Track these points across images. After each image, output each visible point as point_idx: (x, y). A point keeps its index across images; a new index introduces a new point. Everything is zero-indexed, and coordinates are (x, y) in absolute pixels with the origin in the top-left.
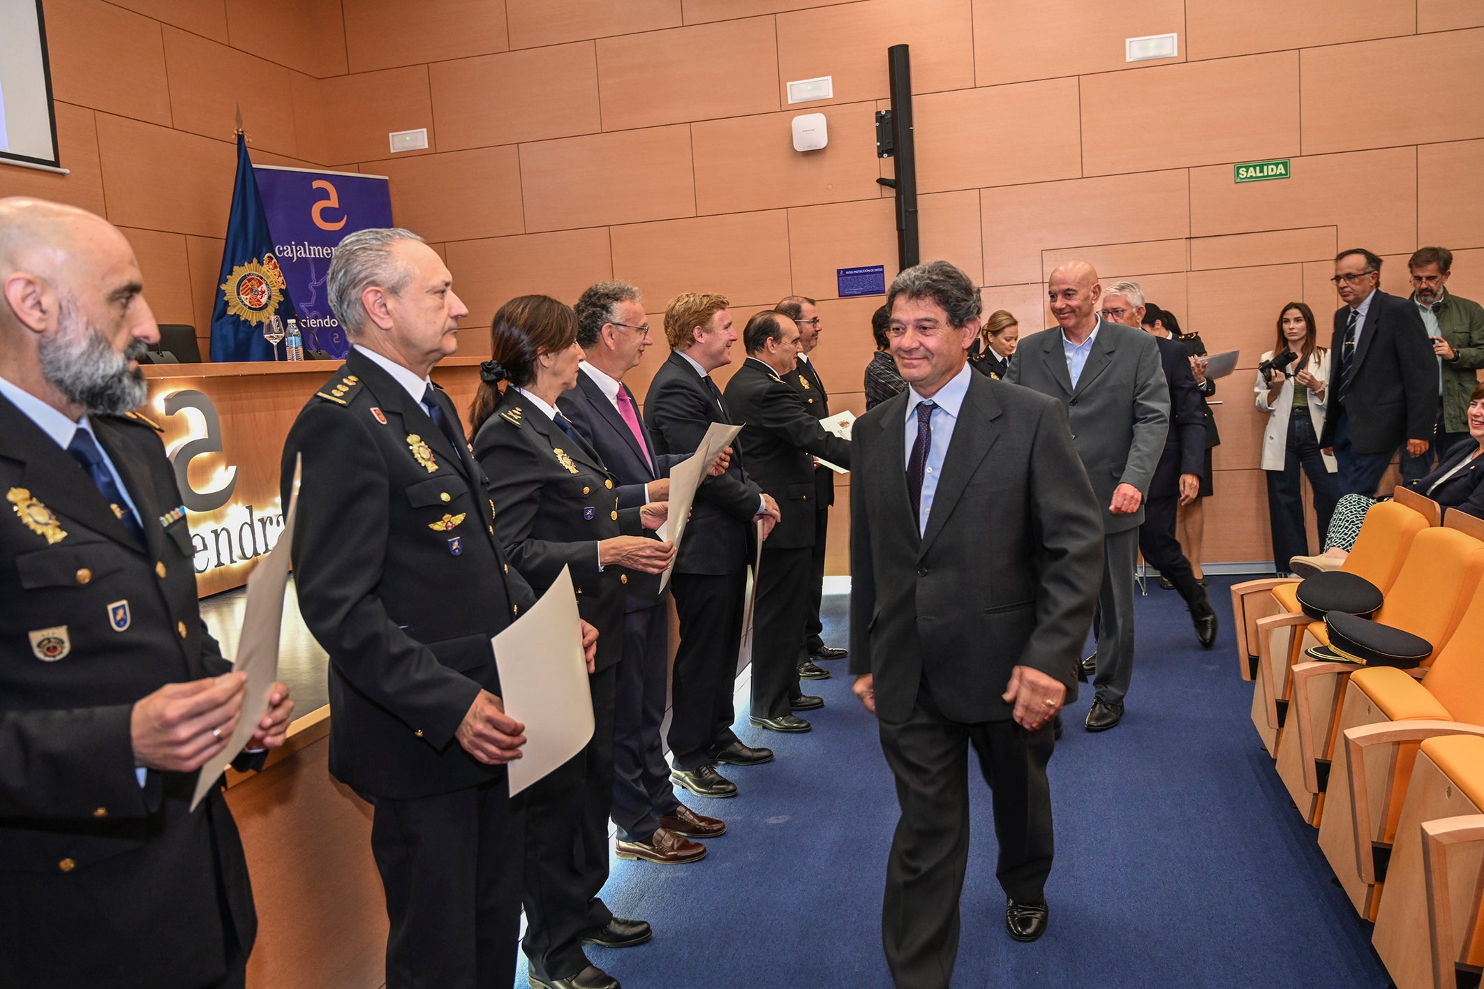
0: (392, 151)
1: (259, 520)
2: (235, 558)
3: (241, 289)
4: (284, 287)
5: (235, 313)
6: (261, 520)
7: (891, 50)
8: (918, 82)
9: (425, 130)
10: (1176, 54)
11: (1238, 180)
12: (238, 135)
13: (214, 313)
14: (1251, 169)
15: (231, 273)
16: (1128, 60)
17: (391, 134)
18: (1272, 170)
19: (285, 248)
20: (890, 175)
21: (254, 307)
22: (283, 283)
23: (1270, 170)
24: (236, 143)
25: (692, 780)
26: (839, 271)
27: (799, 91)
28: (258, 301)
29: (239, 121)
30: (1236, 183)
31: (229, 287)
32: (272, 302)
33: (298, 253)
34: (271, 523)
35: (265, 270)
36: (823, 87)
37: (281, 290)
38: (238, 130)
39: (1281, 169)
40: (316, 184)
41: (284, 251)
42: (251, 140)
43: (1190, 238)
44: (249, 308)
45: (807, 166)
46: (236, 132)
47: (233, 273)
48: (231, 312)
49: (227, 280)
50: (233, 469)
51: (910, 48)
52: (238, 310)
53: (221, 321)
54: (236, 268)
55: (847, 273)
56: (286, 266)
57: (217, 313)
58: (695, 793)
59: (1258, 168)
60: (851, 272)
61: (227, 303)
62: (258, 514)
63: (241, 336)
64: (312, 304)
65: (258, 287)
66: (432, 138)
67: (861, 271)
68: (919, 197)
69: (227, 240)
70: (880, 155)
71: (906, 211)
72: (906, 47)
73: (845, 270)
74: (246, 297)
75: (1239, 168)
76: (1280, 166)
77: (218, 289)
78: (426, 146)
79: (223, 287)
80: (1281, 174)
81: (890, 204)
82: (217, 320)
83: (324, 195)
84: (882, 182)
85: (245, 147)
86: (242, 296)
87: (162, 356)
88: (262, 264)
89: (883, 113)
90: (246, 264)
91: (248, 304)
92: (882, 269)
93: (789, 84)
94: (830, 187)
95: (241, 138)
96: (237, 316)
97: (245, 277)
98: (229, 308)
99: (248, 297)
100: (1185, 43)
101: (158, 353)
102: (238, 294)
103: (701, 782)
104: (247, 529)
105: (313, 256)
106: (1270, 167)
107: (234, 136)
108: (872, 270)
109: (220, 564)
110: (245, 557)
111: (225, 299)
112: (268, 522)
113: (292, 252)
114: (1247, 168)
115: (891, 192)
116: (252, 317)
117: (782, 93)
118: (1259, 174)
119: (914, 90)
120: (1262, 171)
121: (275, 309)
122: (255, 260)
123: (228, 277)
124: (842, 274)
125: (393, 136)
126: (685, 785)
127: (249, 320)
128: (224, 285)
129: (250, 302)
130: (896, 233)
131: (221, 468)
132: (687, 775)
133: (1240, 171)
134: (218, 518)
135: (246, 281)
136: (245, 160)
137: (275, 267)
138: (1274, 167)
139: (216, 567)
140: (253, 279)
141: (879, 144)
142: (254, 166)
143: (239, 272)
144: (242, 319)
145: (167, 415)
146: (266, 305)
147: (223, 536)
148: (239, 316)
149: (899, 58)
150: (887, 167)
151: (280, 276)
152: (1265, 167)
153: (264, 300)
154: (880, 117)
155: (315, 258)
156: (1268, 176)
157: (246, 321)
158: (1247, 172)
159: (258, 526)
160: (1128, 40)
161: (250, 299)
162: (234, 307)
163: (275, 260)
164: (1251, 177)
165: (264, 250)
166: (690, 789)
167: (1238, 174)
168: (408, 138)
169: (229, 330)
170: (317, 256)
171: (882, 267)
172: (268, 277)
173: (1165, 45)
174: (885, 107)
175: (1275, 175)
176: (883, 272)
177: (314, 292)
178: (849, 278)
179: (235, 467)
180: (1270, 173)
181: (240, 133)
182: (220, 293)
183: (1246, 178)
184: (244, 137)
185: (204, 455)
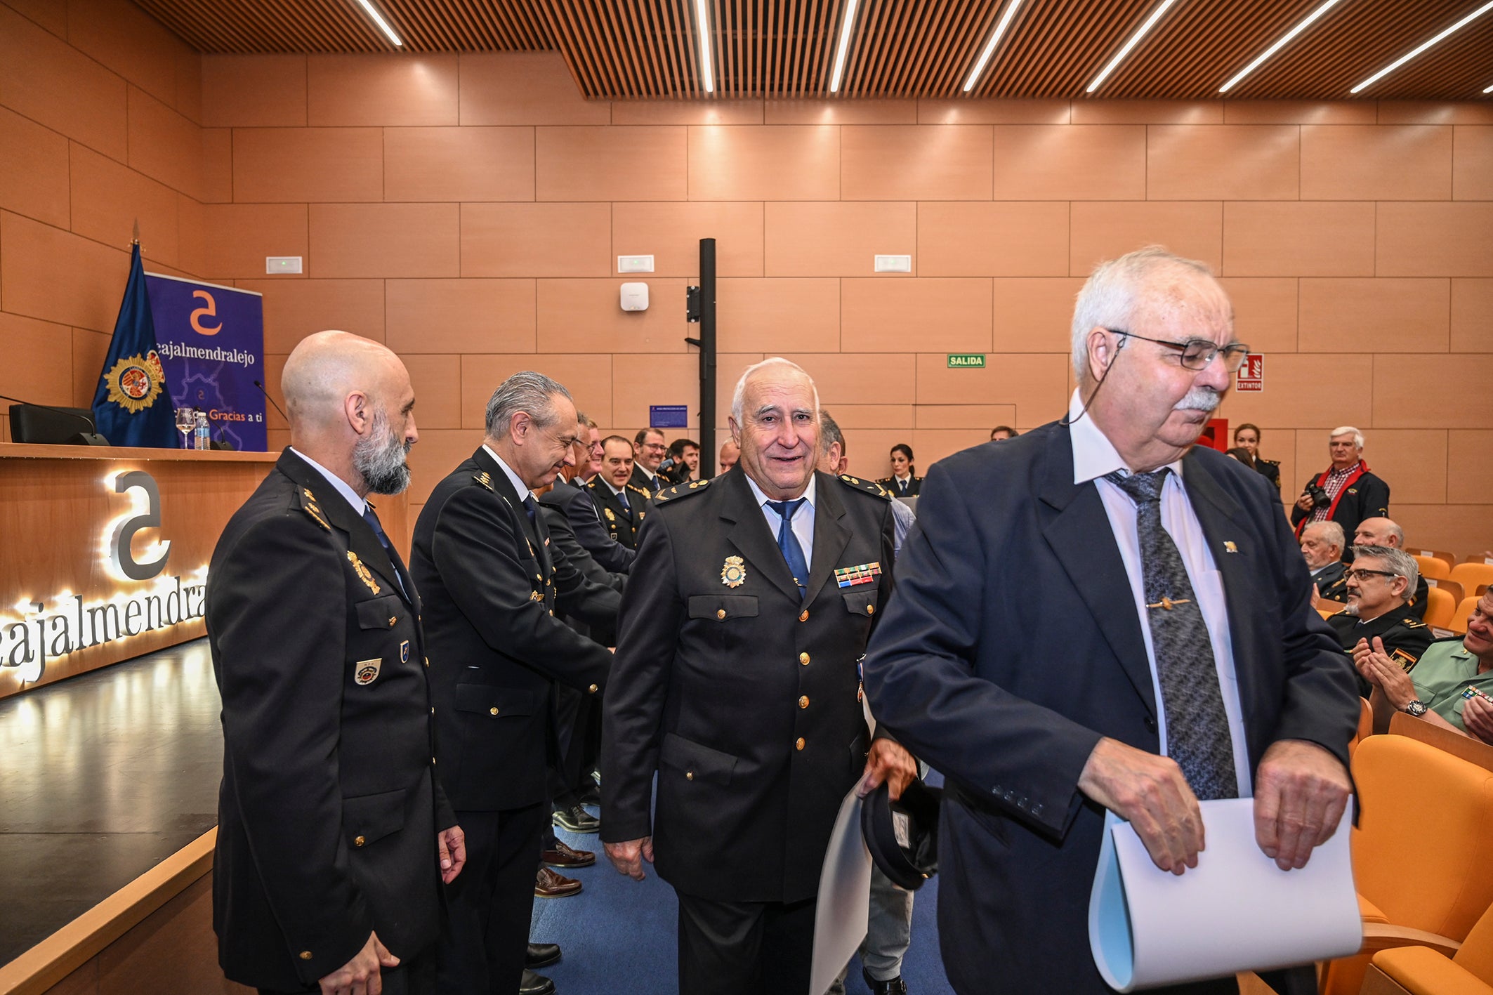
0: (268, 272)
1: (184, 590)
2: (162, 624)
3: (124, 379)
4: (163, 381)
5: (115, 401)
6: (186, 590)
7: (702, 241)
8: (721, 267)
9: (300, 258)
10: (909, 270)
11: (950, 366)
12: (134, 245)
13: (95, 398)
14: (959, 359)
15: (115, 365)
16: (876, 270)
17: (268, 258)
18: (973, 361)
19: (163, 347)
20: (697, 336)
21: (134, 396)
22: (163, 378)
23: (972, 361)
24: (131, 251)
25: (564, 819)
26: (651, 407)
27: (626, 263)
28: (139, 391)
29: (136, 232)
30: (949, 367)
31: (112, 378)
32: (151, 394)
33: (175, 353)
34: (194, 593)
35: (148, 365)
36: (646, 263)
37: (160, 384)
38: (134, 241)
39: (979, 361)
40: (196, 294)
41: (162, 349)
42: (145, 250)
43: (916, 405)
44: (130, 397)
45: (630, 323)
46: (132, 242)
47: (118, 365)
48: (111, 399)
49: (111, 371)
50: (166, 544)
51: (717, 242)
52: (119, 398)
53: (100, 407)
54: (120, 361)
55: (658, 409)
56: (165, 361)
57: (97, 399)
58: (567, 830)
59: (964, 359)
60: (661, 409)
61: (108, 391)
62: (183, 585)
63: (119, 421)
64: (183, 398)
65: (140, 379)
66: (307, 265)
67: (669, 409)
68: (718, 356)
69: (114, 335)
70: (689, 320)
71: (708, 365)
72: (714, 240)
73: (656, 407)
74: (127, 387)
75: (951, 357)
76: (979, 359)
77: (101, 378)
78: (300, 271)
79: (106, 376)
80: (979, 364)
81: (695, 359)
82: (98, 405)
83: (203, 304)
84: (689, 340)
85: (140, 258)
86: (125, 387)
87: (95, 438)
88: (145, 359)
89: (693, 288)
90: (130, 358)
91: (128, 393)
92: (685, 409)
93: (619, 257)
94: (648, 340)
95: (136, 248)
96: (117, 404)
97: (128, 369)
98: (110, 396)
99: (130, 387)
100: (916, 263)
101: (92, 435)
102: (120, 384)
103: (572, 819)
104: (174, 597)
105: (188, 355)
106: (972, 358)
107: (129, 246)
108: (678, 409)
109: (150, 628)
110: (170, 622)
111: (108, 387)
112: (191, 592)
113: (169, 350)
114: (957, 357)
115: (697, 350)
116: (131, 406)
117: (613, 264)
118: (964, 363)
119: (718, 274)
120: (966, 361)
121: (154, 400)
122: (139, 355)
123: (112, 368)
124: (654, 409)
125: (270, 260)
126: (557, 823)
127: (129, 407)
128: (107, 375)
129: (131, 392)
130: (698, 381)
131: (155, 542)
132: (559, 814)
133: (952, 359)
134: (149, 587)
135: (129, 372)
136: (138, 269)
137: (157, 363)
138: (975, 359)
139: (147, 630)
140: (136, 371)
141: (688, 311)
142: (146, 273)
143: (123, 364)
144: (122, 406)
145: (117, 491)
146: (145, 396)
147: (155, 602)
148: (119, 404)
149: (707, 248)
150: (694, 330)
151: (160, 371)
152: (969, 359)
153: (144, 391)
154: (690, 291)
155: (190, 358)
156: (970, 365)
157: (125, 408)
158: (956, 360)
159: (183, 594)
160: (876, 256)
161: (131, 389)
162: (115, 395)
163: (157, 357)
164: (959, 364)
165: (149, 348)
166: (562, 826)
167: (950, 361)
168: (284, 263)
169: (108, 415)
170: (192, 356)
171: (686, 407)
172: (150, 371)
173: (902, 263)
174: (695, 283)
175: (975, 365)
176: (686, 411)
177: (186, 386)
178: (659, 413)
179: (169, 542)
180: (972, 363)
181: (136, 244)
182: (102, 382)
183: (955, 365)
184: (139, 248)
185: (143, 530)
